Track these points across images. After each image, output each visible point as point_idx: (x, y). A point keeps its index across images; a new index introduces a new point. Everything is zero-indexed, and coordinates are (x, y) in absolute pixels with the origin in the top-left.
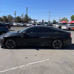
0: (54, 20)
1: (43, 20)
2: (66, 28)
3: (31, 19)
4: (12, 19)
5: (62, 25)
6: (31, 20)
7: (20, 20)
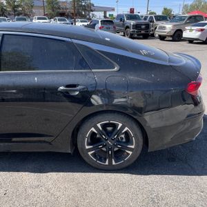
0: (165, 9)
1: (131, 9)
2: (199, 33)
3: (93, 5)
4: (32, 6)
5: (186, 23)
6: (92, 8)
7: (59, 8)
